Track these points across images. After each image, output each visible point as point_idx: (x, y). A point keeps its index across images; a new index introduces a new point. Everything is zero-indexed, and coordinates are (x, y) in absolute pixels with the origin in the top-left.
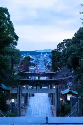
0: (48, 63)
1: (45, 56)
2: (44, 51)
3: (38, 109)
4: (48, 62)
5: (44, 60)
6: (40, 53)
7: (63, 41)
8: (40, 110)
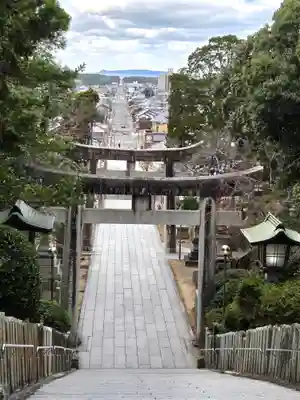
0: (141, 113)
1: (131, 90)
2: (128, 76)
3: (126, 268)
4: (140, 109)
5: (131, 103)
6: (117, 79)
7: (210, 41)
8: (134, 271)
